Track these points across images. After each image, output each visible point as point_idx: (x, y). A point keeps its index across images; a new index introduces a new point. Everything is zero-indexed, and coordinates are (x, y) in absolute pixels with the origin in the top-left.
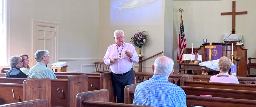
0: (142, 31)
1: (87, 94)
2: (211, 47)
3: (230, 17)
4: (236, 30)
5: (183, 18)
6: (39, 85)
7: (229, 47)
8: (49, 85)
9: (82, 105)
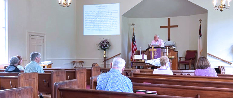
0: (106, 39)
1: (62, 83)
2: (153, 50)
3: (167, 29)
4: (171, 38)
5: (134, 30)
8: (37, 77)
9: (58, 90)
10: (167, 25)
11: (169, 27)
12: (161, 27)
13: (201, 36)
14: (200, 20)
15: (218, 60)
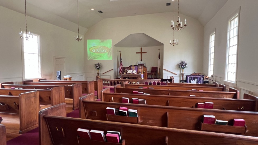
1: (84, 97)
2: (133, 67)
3: (140, 54)
4: (142, 59)
5: (121, 55)
6: (59, 90)
7: (140, 67)
8: (63, 90)
9: (82, 103)
10: (140, 52)
11: (141, 53)
12: (137, 53)
13: (159, 58)
14: (159, 50)
15: (169, 73)
